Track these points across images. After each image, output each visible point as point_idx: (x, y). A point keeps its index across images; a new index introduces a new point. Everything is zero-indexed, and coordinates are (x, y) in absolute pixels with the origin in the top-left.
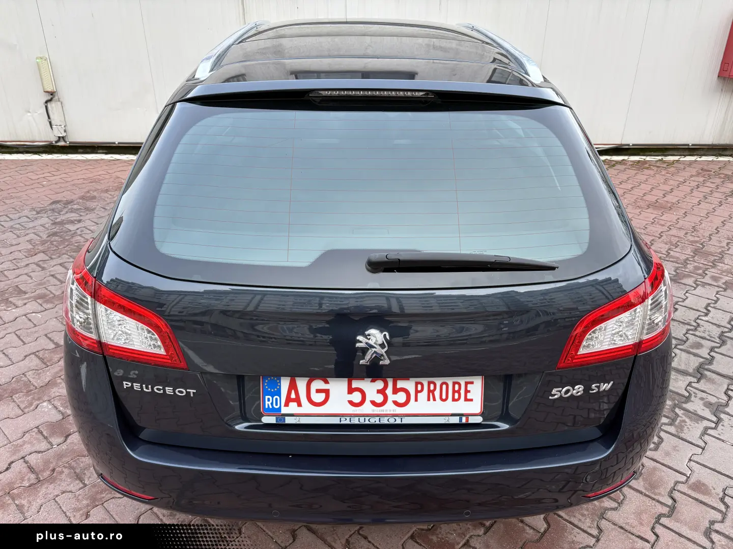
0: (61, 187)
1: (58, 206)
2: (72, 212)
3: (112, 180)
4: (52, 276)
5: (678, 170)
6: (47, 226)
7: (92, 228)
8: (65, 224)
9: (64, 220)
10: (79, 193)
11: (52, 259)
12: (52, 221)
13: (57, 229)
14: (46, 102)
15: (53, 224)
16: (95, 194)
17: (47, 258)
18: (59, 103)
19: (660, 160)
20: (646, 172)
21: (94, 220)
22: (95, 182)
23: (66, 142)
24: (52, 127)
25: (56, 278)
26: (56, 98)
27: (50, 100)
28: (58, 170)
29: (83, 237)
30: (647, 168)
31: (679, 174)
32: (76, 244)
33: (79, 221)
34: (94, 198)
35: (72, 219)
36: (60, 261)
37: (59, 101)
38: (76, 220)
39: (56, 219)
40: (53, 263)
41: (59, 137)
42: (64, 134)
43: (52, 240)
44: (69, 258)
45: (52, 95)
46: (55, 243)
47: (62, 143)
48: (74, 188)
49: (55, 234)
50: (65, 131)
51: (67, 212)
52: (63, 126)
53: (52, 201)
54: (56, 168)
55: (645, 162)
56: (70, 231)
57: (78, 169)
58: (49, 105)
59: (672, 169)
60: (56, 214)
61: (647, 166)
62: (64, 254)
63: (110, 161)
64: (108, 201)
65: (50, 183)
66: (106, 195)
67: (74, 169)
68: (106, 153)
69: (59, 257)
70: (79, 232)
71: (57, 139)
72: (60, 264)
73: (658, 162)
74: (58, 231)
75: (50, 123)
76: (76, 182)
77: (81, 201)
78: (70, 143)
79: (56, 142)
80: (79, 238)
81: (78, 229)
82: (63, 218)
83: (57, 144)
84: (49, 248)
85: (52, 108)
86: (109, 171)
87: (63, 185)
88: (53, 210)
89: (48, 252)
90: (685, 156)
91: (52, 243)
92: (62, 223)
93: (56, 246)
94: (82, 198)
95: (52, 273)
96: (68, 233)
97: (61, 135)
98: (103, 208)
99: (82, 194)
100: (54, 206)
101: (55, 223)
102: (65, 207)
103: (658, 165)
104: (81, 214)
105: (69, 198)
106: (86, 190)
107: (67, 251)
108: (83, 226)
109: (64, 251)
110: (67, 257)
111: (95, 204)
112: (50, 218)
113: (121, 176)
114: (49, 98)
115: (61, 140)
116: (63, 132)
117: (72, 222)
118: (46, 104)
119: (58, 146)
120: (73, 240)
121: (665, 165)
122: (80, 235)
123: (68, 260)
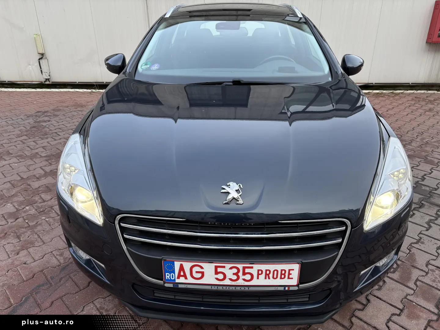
0: (43, 105)
1: (40, 114)
2: (46, 117)
3: (72, 101)
4: (28, 146)
5: (401, 97)
6: (31, 123)
7: (55, 124)
8: (41, 122)
9: (41, 120)
10: (52, 107)
11: (29, 138)
12: (34, 121)
13: (36, 124)
14: (39, 59)
15: (34, 122)
16: (61, 108)
17: (28, 138)
18: (46, 60)
19: (391, 92)
20: (381, 98)
21: (57, 121)
22: (62, 102)
23: (50, 82)
24: (42, 73)
25: (30, 147)
26: (44, 57)
27: (41, 58)
28: (44, 97)
29: (49, 128)
30: (382, 97)
31: (401, 100)
32: (44, 132)
33: (49, 121)
34: (60, 110)
35: (45, 120)
36: (33, 140)
37: (46, 59)
38: (47, 121)
39: (37, 120)
40: (29, 140)
41: (46, 79)
42: (49, 77)
43: (32, 130)
44: (39, 139)
45: (42, 55)
46: (33, 131)
47: (47, 83)
48: (51, 105)
49: (34, 127)
50: (49, 76)
51: (43, 117)
52: (48, 73)
53: (37, 111)
54: (43, 95)
55: (382, 93)
56: (43, 126)
57: (55, 96)
58: (41, 61)
59: (397, 97)
60: (37, 118)
61: (382, 95)
62: (37, 136)
63: (73, 92)
64: (67, 111)
65: (38, 102)
66: (67, 109)
67: (53, 96)
68: (72, 88)
69: (34, 138)
70: (47, 126)
71: (45, 80)
72: (34, 141)
73: (390, 93)
74: (37, 125)
75: (41, 71)
76: (52, 102)
77: (52, 111)
78: (52, 82)
79: (45, 82)
80: (47, 129)
81: (47, 125)
82: (41, 119)
83: (45, 83)
84: (29, 133)
85: (42, 62)
86: (71, 97)
87: (44, 104)
88: (36, 116)
89: (28, 136)
90: (407, 90)
91: (31, 131)
92: (40, 122)
93: (34, 133)
94: (54, 110)
95: (28, 145)
96: (42, 127)
97: (47, 78)
98: (63, 115)
99: (54, 108)
100: (37, 114)
101: (35, 122)
102: (43, 114)
103: (389, 95)
104: (51, 118)
105: (46, 110)
106: (56, 106)
107: (39, 135)
108: (51, 123)
109: (37, 135)
110: (38, 138)
111: (60, 113)
112: (34, 119)
113: (77, 100)
114: (41, 57)
115: (47, 80)
116: (48, 76)
117: (45, 122)
118: (39, 61)
119: (46, 84)
120: (43, 130)
121: (393, 95)
122: (48, 128)
123: (38, 139)
